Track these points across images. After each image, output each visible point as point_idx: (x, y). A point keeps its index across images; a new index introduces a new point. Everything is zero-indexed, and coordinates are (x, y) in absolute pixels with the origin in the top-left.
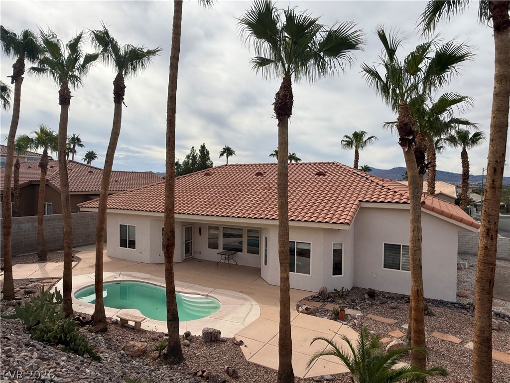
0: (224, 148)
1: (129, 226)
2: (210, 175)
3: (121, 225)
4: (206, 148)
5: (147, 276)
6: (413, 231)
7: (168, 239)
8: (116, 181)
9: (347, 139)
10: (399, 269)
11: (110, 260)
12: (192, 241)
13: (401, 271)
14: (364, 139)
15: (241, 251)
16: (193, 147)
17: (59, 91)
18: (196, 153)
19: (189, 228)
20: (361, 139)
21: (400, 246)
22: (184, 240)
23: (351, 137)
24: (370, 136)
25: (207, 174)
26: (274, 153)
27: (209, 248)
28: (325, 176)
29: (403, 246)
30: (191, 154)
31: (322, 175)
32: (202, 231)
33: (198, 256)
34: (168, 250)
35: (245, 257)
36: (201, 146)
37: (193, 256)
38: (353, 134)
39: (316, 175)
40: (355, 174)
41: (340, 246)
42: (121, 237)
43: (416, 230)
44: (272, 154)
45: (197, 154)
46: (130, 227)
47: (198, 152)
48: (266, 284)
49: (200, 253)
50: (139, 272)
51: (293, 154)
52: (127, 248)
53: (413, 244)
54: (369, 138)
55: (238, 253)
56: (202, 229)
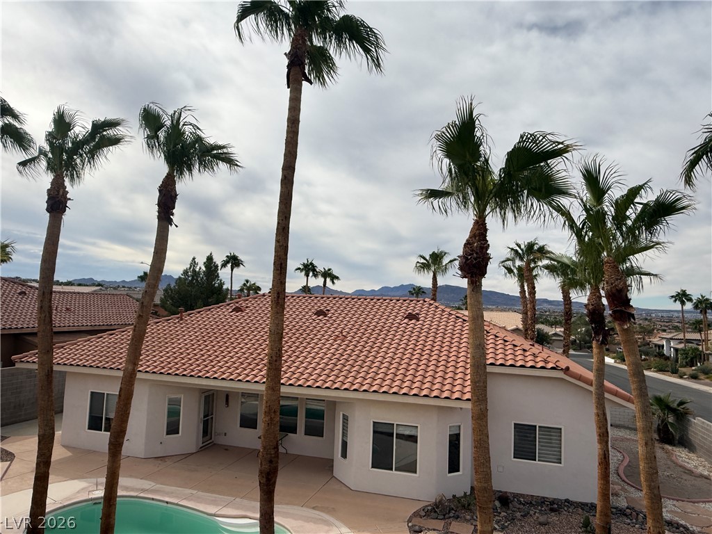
0: (227, 256)
1: (107, 394)
2: (242, 311)
3: (92, 392)
4: (214, 260)
5: (147, 484)
6: (646, 444)
7: (271, 462)
8: (67, 309)
9: (423, 261)
10: (535, 460)
11: (69, 454)
12: (214, 416)
13: (537, 462)
14: (445, 261)
15: (294, 430)
16: (194, 259)
17: (48, 190)
18: (198, 267)
19: (209, 395)
20: (441, 262)
21: (536, 426)
22: (202, 416)
23: (428, 258)
24: (452, 259)
25: (237, 310)
26: (301, 267)
27: (241, 426)
28: (418, 321)
29: (539, 427)
30: (190, 268)
31: (414, 319)
32: (230, 400)
33: (221, 440)
34: (268, 480)
35: (300, 442)
36: (208, 257)
37: (213, 439)
38: (430, 255)
39: (406, 318)
40: (460, 320)
41: (458, 429)
42: (90, 413)
43: (650, 443)
44: (299, 269)
45: (200, 268)
46: (110, 397)
47: (201, 266)
48: (345, 488)
49: (225, 434)
50: (131, 476)
51: (329, 270)
52: (103, 432)
53: (648, 463)
54: (451, 261)
55: (290, 434)
56: (230, 397)
